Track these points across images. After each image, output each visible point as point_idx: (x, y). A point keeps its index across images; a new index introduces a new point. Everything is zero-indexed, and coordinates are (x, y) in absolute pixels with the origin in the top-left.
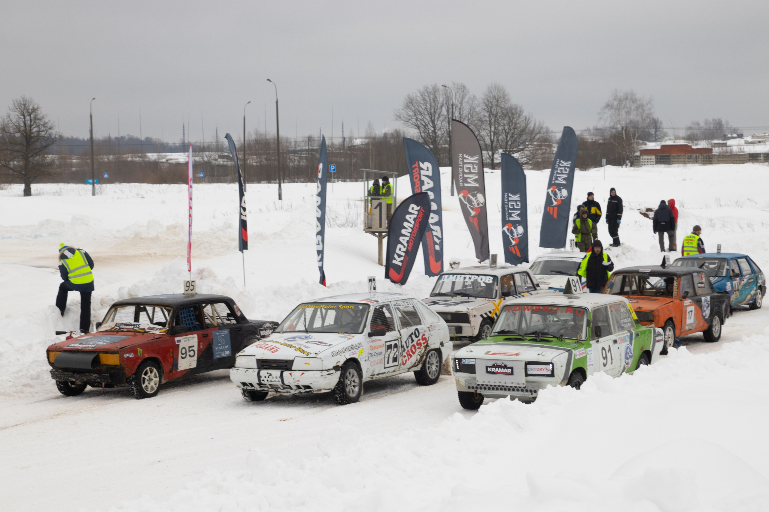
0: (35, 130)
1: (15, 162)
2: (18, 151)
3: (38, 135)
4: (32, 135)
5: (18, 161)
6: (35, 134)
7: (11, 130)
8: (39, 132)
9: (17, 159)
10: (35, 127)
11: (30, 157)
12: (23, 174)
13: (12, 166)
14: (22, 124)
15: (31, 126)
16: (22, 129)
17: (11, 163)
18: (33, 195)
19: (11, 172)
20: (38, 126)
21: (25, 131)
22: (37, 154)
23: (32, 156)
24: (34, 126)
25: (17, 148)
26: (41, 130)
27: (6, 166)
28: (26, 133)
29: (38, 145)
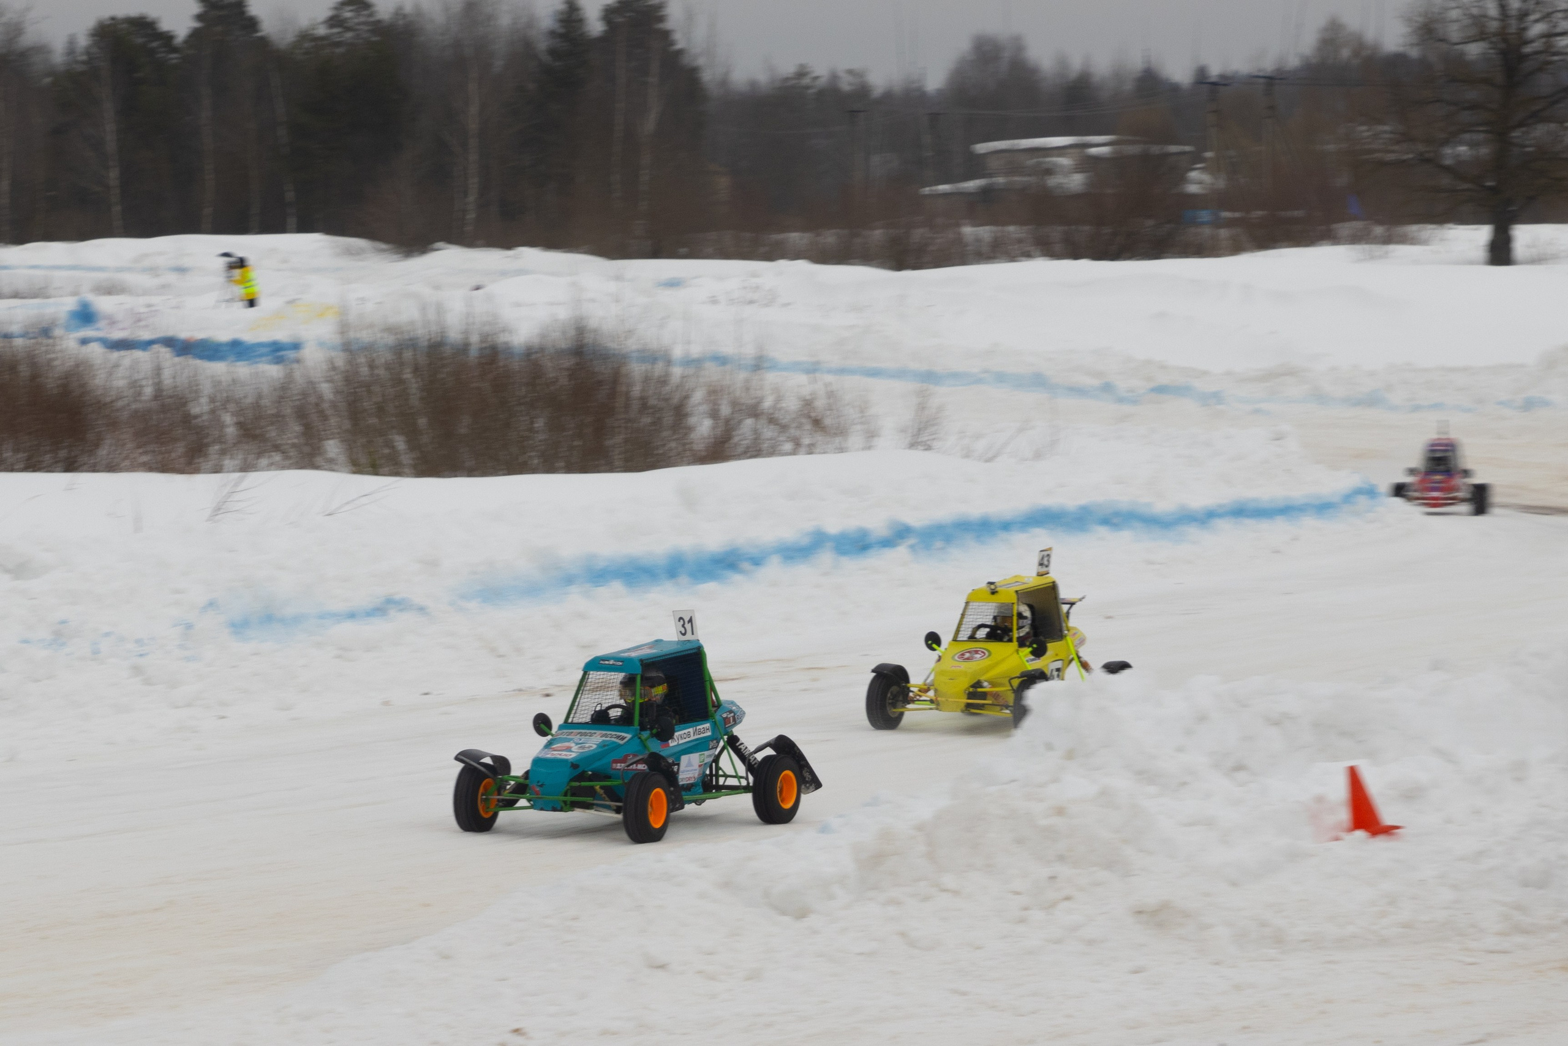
0: (1537, 29)
1: (1462, 149)
2: (1473, 107)
3: (1549, 50)
4: (1527, 49)
5: (1472, 145)
6: (1537, 46)
7: (1454, 33)
8: (1549, 35)
9: (1467, 136)
10: (1537, 21)
11: (1514, 128)
12: (1490, 188)
13: (1448, 162)
14: (1493, 10)
15: (1523, 15)
16: (1494, 26)
17: (1448, 151)
18: (1521, 263)
19: (1446, 181)
20: (1547, 17)
21: (1502, 34)
22: (1537, 117)
23: (1520, 125)
24: (1532, 17)
25: (1472, 94)
26: (1558, 30)
27: (1428, 161)
28: (1505, 40)
29: (1545, 83)
